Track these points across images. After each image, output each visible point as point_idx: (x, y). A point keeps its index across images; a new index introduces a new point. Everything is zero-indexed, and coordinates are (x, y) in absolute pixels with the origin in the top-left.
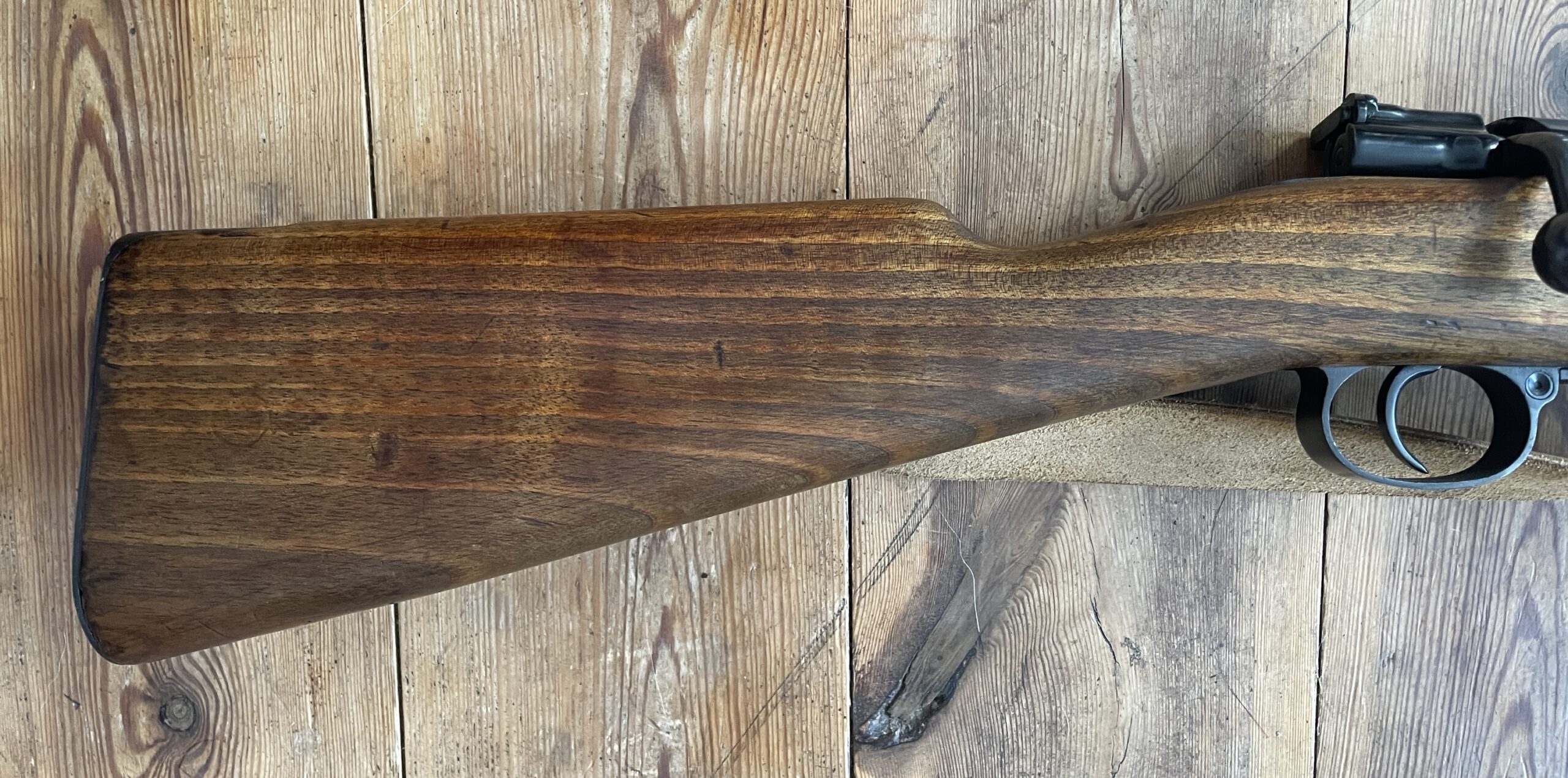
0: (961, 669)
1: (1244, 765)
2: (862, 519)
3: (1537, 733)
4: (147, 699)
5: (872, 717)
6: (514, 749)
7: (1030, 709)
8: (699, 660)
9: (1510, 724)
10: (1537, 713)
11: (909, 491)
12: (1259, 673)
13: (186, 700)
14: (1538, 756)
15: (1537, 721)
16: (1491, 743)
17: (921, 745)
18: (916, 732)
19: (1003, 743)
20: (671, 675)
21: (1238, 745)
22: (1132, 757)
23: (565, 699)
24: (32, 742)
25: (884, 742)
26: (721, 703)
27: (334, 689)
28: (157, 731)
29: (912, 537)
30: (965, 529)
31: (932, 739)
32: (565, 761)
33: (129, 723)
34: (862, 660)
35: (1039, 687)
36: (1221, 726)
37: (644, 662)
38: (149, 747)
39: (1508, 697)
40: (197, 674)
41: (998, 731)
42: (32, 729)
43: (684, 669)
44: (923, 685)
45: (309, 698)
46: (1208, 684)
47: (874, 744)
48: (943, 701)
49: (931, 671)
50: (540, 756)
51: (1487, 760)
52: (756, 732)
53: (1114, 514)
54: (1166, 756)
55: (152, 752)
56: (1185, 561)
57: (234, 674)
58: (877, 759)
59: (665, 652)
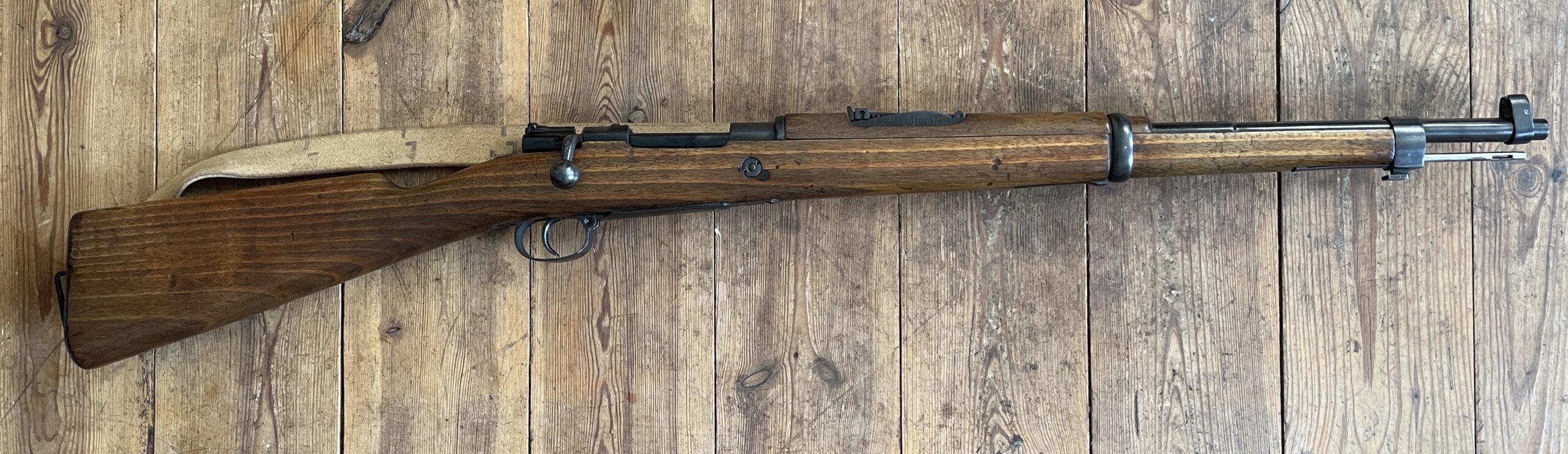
0: (387, 10)
1: (501, 49)
3: (617, 37)
4: (52, 25)
5: (351, 31)
6: (203, 46)
7: (414, 27)
8: (281, 9)
9: (605, 32)
10: (615, 28)
12: (505, 10)
13: (68, 26)
14: (618, 45)
15: (616, 31)
16: (598, 40)
17: (370, 43)
18: (369, 38)
19: (404, 40)
20: (269, 15)
21: (497, 42)
22: (456, 47)
23: (225, 26)
25: (356, 42)
26: (289, 26)
27: (130, 21)
28: (55, 40)
31: (375, 39)
32: (224, 52)
33: (44, 36)
34: (347, 7)
35: (418, 18)
36: (490, 32)
37: (258, 9)
38: (51, 46)
39: (603, 20)
40: (73, 14)
41: (402, 37)
43: (274, 12)
44: (372, 18)
45: (119, 25)
46: (485, 16)
47: (351, 42)
48: (380, 24)
49: (375, 11)
50: (214, 49)
51: (597, 47)
52: (303, 38)
54: (469, 46)
55: (52, 48)
57: (89, 14)
58: (352, 48)
59: (266, 5)
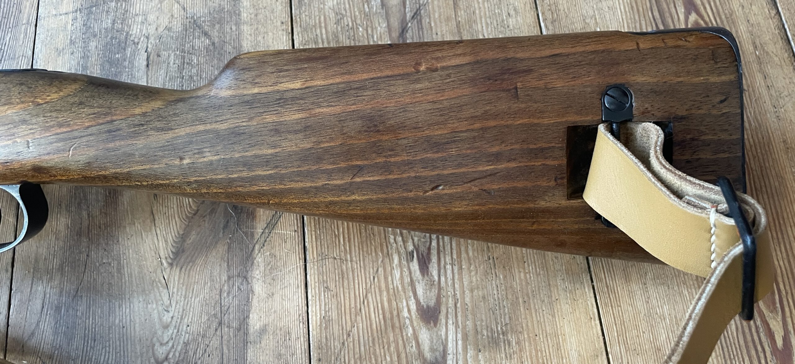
2: (296, 233)
11: (268, 253)
24: (760, 63)
29: (265, 226)
30: (234, 233)
42: (761, 71)
53: (142, 252)
56: (100, 227)
